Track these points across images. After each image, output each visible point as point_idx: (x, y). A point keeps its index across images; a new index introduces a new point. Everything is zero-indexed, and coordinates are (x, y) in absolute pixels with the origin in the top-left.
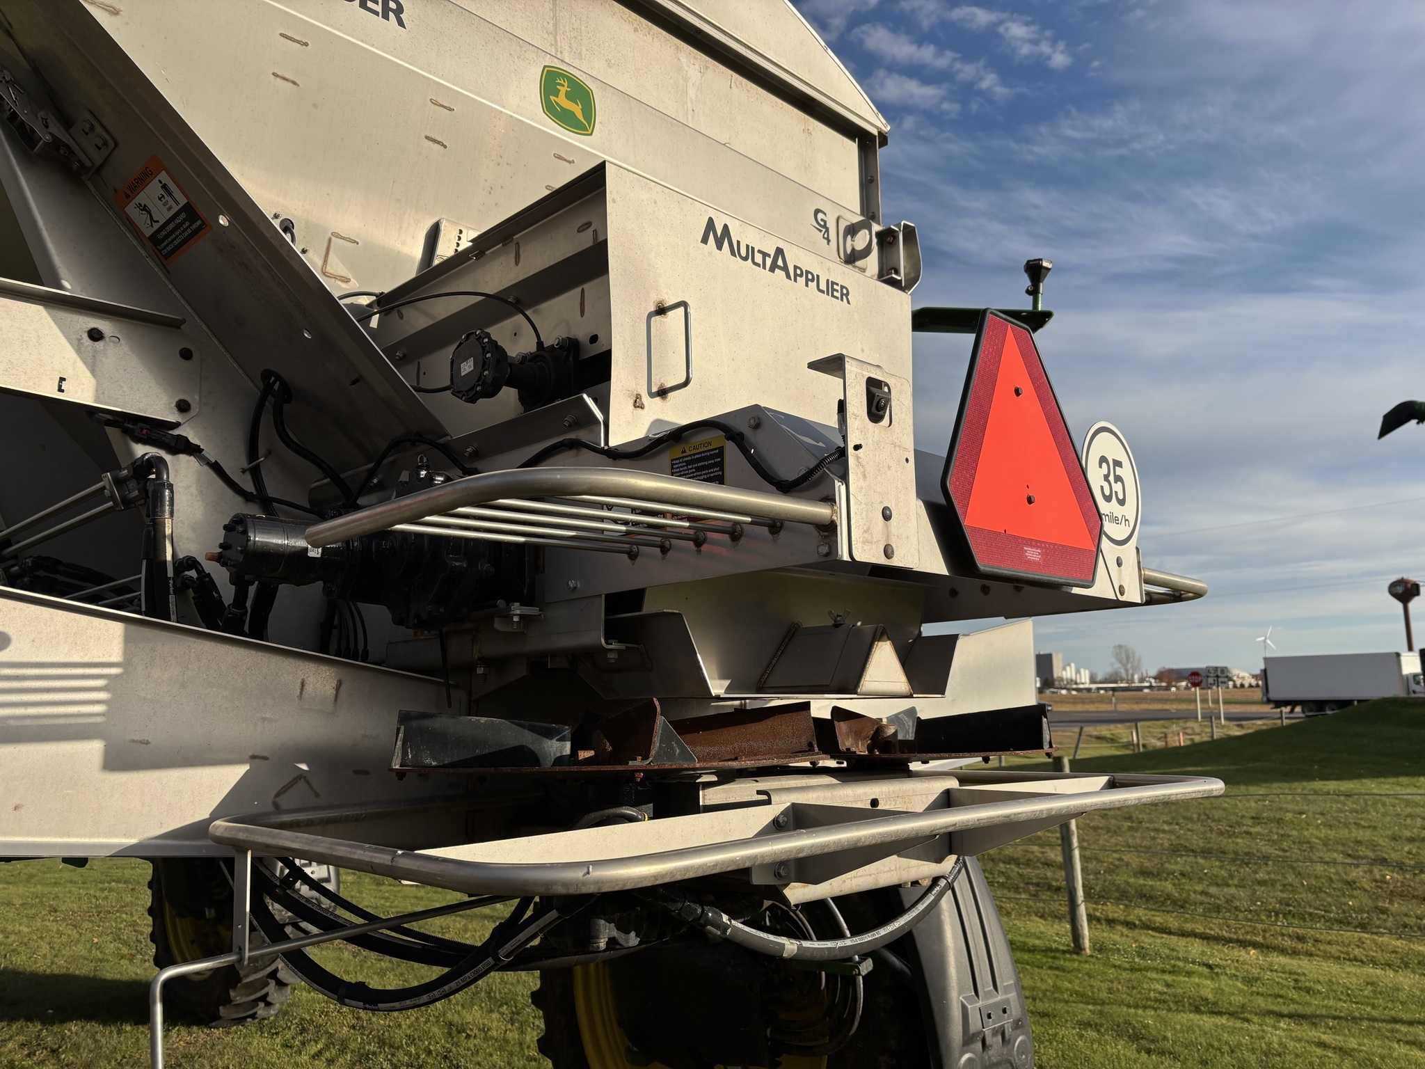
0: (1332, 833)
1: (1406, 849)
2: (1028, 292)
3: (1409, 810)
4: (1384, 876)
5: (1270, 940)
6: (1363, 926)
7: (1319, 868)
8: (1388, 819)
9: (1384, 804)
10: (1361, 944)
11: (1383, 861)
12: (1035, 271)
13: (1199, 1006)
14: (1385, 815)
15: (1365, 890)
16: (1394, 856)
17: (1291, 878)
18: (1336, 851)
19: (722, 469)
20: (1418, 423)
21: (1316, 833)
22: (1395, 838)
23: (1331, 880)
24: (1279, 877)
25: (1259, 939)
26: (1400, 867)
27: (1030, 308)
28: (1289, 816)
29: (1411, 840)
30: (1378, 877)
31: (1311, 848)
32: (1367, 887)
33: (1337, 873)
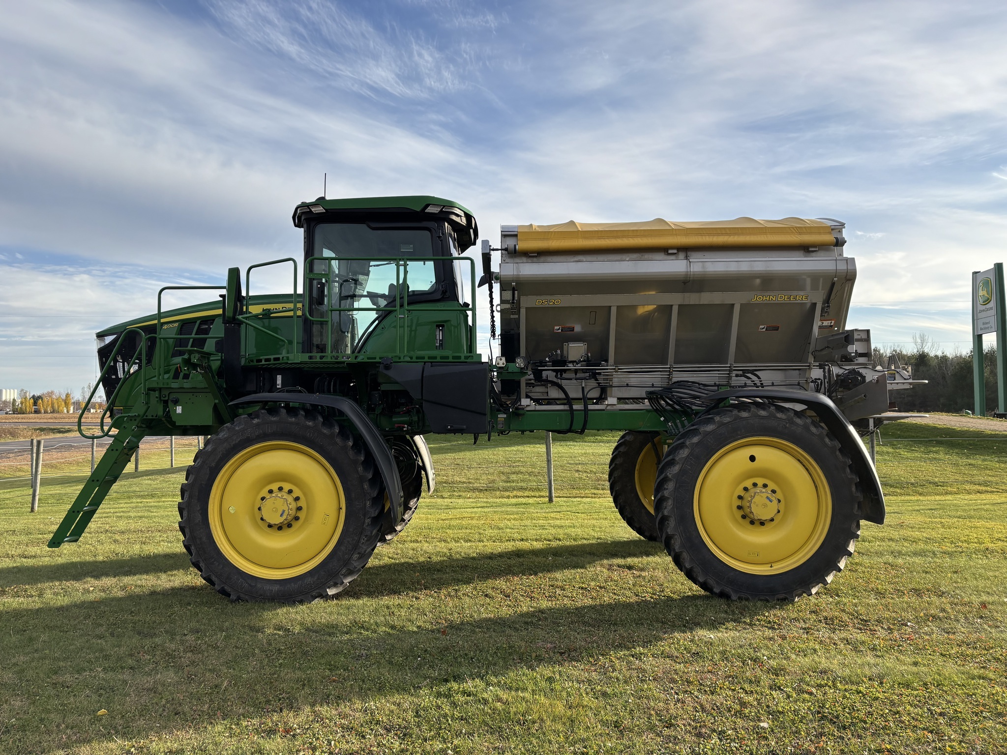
19: (895, 375)
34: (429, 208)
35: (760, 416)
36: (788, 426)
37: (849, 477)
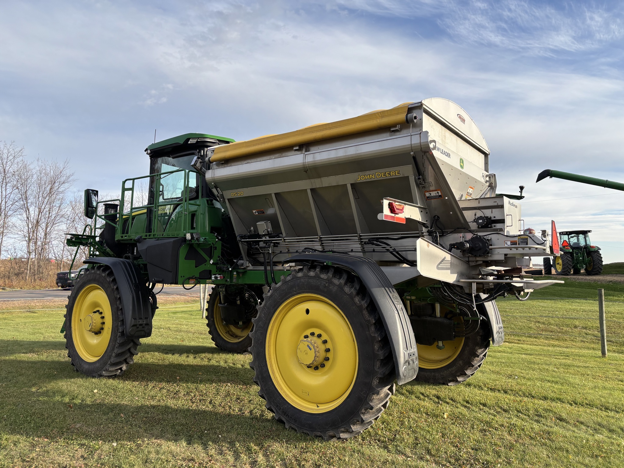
0: (522, 315)
1: (545, 319)
2: (520, 192)
3: (543, 309)
4: (540, 326)
5: (511, 341)
6: (536, 338)
7: (520, 324)
8: (538, 311)
9: (536, 307)
10: (536, 341)
11: (539, 322)
12: (522, 188)
13: (500, 352)
14: (536, 310)
15: (534, 329)
16: (542, 321)
17: (513, 326)
18: (524, 319)
19: (527, 240)
20: (550, 178)
21: (517, 314)
22: (540, 316)
23: (524, 327)
24: (509, 326)
25: (508, 340)
26: (544, 323)
27: (520, 195)
28: (507, 310)
29: (546, 317)
30: (538, 326)
31: (517, 319)
32: (535, 328)
33: (526, 325)
34: (191, 140)
35: (309, 276)
36: (327, 285)
37: (373, 335)
